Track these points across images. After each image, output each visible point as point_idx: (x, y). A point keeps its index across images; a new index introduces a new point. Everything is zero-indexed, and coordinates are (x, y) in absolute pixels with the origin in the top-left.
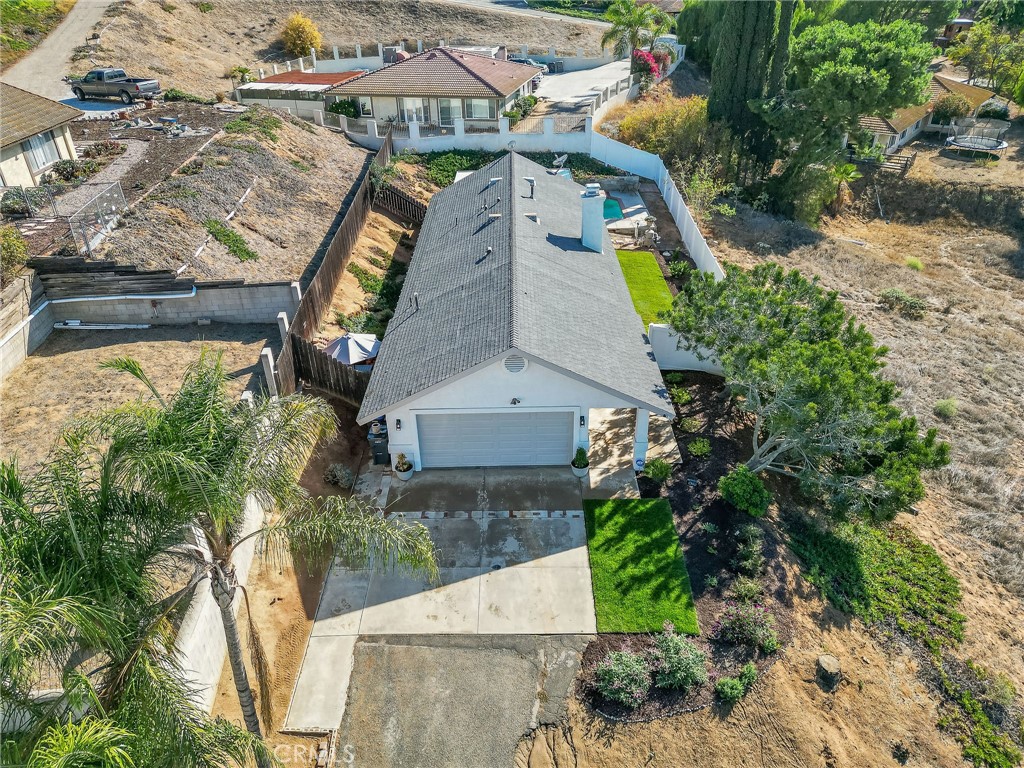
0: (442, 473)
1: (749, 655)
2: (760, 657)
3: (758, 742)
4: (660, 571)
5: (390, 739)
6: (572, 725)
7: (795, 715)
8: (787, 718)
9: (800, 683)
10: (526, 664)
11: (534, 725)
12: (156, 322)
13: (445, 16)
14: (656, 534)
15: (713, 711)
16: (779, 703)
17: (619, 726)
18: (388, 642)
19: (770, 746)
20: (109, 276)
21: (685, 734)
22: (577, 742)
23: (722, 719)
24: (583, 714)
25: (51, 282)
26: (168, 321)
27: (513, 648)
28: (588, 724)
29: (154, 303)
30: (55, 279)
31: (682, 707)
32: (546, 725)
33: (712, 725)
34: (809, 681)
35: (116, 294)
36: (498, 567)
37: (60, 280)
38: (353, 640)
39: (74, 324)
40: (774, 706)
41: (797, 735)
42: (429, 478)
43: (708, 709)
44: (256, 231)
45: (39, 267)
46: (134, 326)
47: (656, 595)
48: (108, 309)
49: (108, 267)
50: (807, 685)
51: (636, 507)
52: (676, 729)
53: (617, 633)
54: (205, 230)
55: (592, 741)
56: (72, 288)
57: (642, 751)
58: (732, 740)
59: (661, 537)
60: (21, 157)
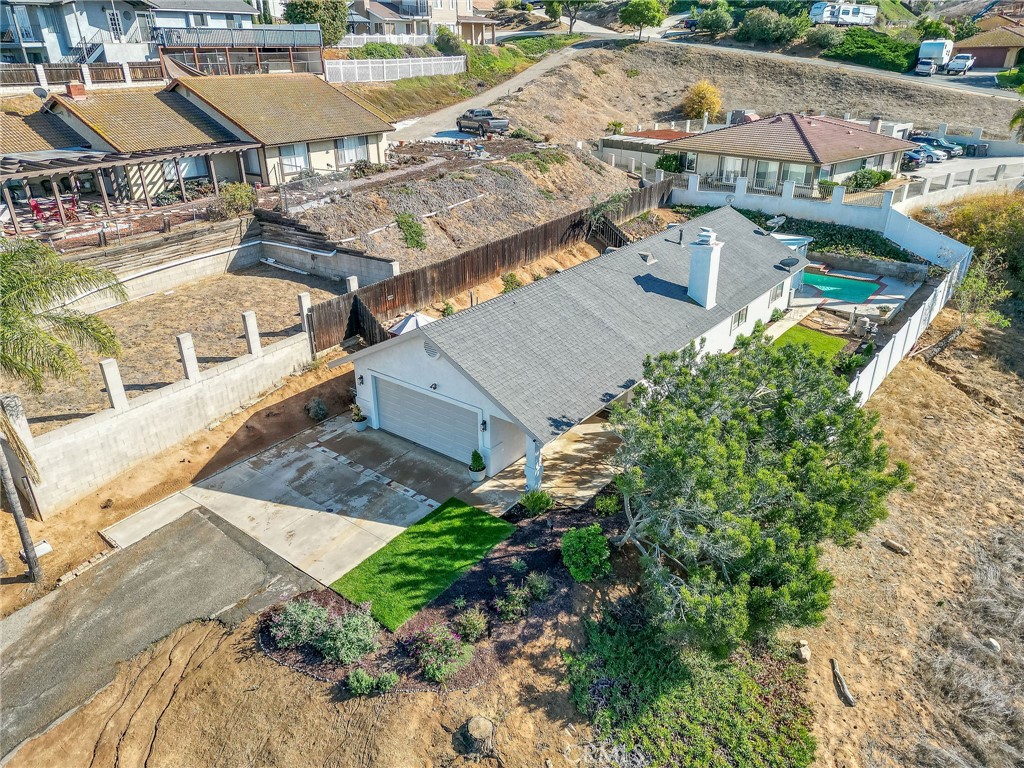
0: (387, 438)
1: (409, 670)
2: (416, 678)
3: (342, 738)
4: (429, 572)
5: (136, 571)
6: (235, 632)
7: (396, 742)
8: (385, 740)
9: (434, 723)
10: (260, 578)
11: (213, 616)
12: (313, 272)
13: (869, 90)
14: (468, 547)
15: (332, 690)
16: (392, 723)
17: (261, 654)
18: (209, 519)
19: (348, 749)
20: (292, 231)
21: (294, 691)
22: (223, 646)
23: (332, 700)
24: (249, 631)
25: (265, 228)
26: (320, 274)
27: (267, 564)
28: (244, 639)
29: (313, 257)
30: (268, 226)
31: (311, 670)
32: (221, 622)
33: (319, 698)
34: (447, 730)
35: (295, 245)
36: (330, 511)
37: (269, 228)
38: (197, 505)
39: (271, 261)
40: (385, 722)
41: (380, 758)
42: (375, 436)
43: (328, 685)
44: (445, 231)
45: (260, 216)
46: (299, 271)
47: (398, 586)
48: (289, 255)
49: (293, 224)
50: (442, 731)
51: (483, 521)
52: (292, 684)
53: (339, 595)
54: (393, 219)
55: (232, 652)
56: (274, 235)
57: (254, 680)
58: (323, 721)
59: (469, 551)
60: (332, 152)
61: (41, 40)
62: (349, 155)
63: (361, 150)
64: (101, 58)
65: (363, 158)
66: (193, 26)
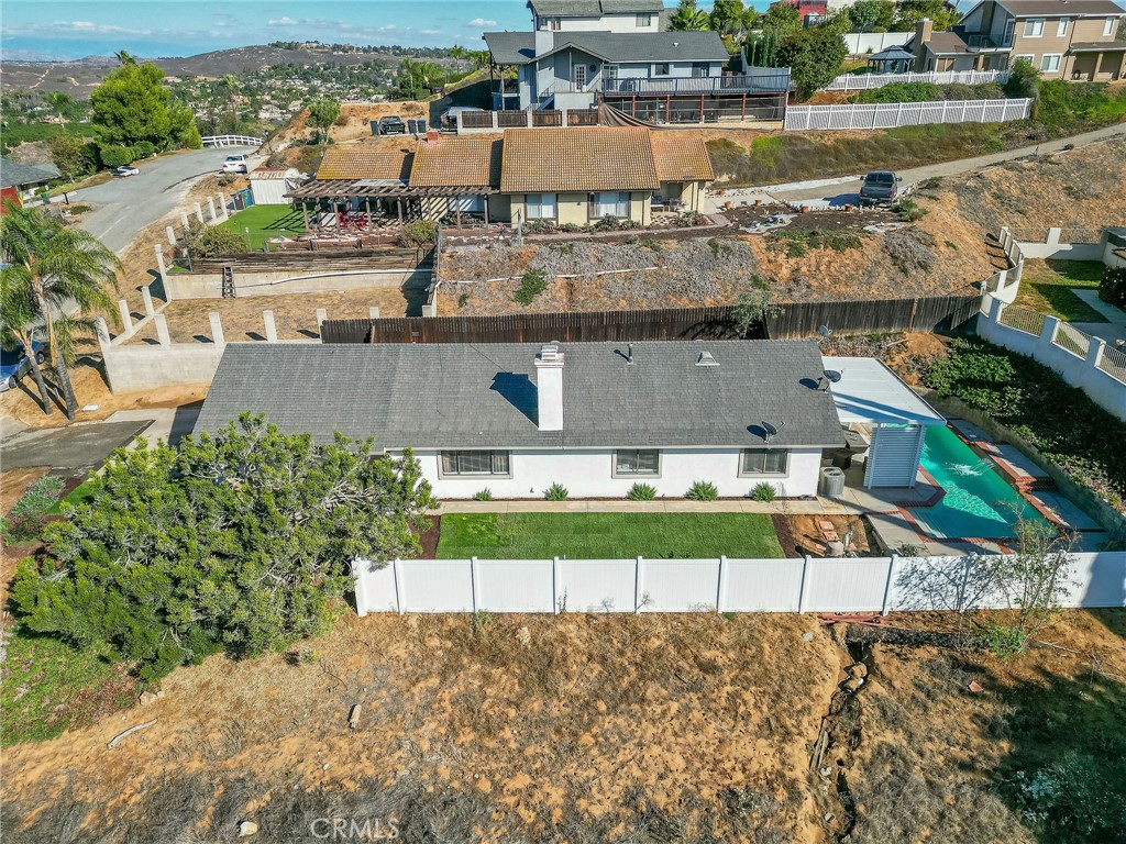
44: (571, 294)
54: (523, 273)
60: (584, 205)
61: (517, 91)
62: (606, 209)
63: (622, 206)
64: (551, 106)
65: (623, 214)
66: (653, 76)
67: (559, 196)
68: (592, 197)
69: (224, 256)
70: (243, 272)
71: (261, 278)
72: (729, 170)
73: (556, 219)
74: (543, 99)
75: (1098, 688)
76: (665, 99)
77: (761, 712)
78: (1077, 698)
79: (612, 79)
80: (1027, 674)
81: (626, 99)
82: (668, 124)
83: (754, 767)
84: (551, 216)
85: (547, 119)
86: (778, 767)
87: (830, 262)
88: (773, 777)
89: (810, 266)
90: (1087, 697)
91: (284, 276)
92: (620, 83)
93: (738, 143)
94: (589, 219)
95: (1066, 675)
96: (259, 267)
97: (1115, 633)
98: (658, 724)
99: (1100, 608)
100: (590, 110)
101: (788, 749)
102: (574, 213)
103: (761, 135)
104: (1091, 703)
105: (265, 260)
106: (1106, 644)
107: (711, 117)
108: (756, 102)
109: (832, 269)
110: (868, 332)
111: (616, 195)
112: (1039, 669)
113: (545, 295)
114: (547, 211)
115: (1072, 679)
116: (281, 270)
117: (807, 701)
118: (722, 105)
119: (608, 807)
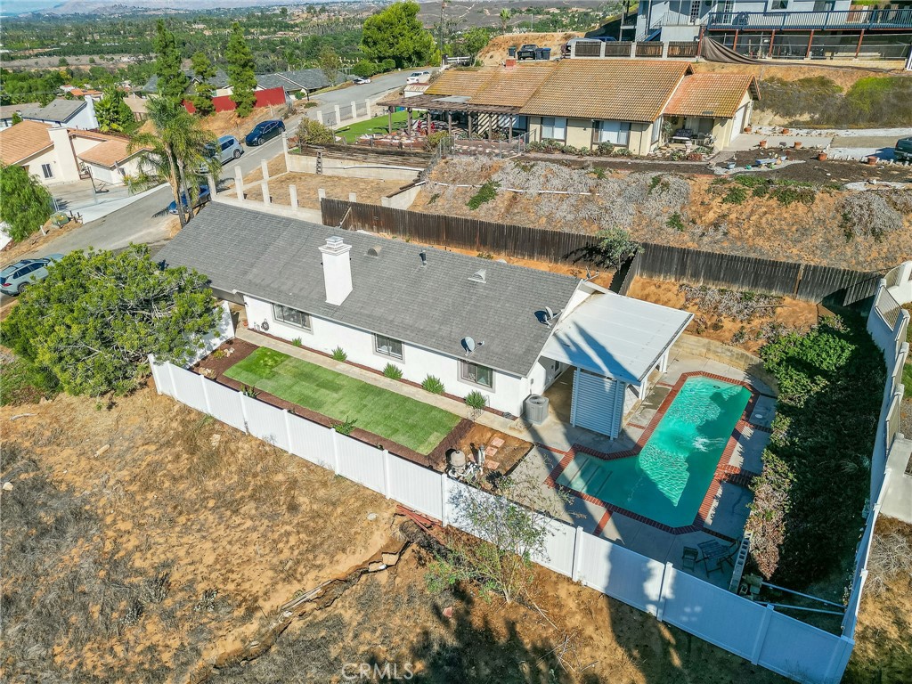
54: (484, 183)
60: (589, 130)
61: (635, 23)
62: (609, 136)
63: (623, 135)
64: (658, 37)
65: (623, 142)
66: (769, 9)
67: (570, 121)
68: (597, 124)
69: (317, 144)
70: (328, 157)
71: (338, 163)
72: (811, 109)
73: (565, 141)
74: (653, 31)
75: (542, 666)
76: (771, 33)
77: (292, 553)
78: (515, 665)
79: (727, 13)
80: (498, 625)
81: (729, 33)
82: (769, 59)
83: (246, 586)
84: (562, 138)
85: (650, 50)
86: (260, 594)
87: (765, 213)
88: (250, 598)
89: (741, 214)
90: (526, 668)
91: (351, 164)
92: (734, 17)
93: (838, 82)
94: (592, 143)
95: (526, 641)
96: (337, 155)
97: (614, 631)
98: (228, 531)
99: (622, 604)
100: (695, 43)
101: (279, 586)
102: (579, 138)
103: (872, 74)
104: (523, 675)
105: (340, 151)
106: (594, 636)
107: (819, 54)
108: (886, 38)
109: (764, 220)
110: (745, 289)
111: (618, 126)
112: (511, 626)
113: (491, 204)
114: (558, 133)
115: (528, 647)
116: (351, 159)
117: (327, 562)
118: (843, 41)
119: (146, 565)
